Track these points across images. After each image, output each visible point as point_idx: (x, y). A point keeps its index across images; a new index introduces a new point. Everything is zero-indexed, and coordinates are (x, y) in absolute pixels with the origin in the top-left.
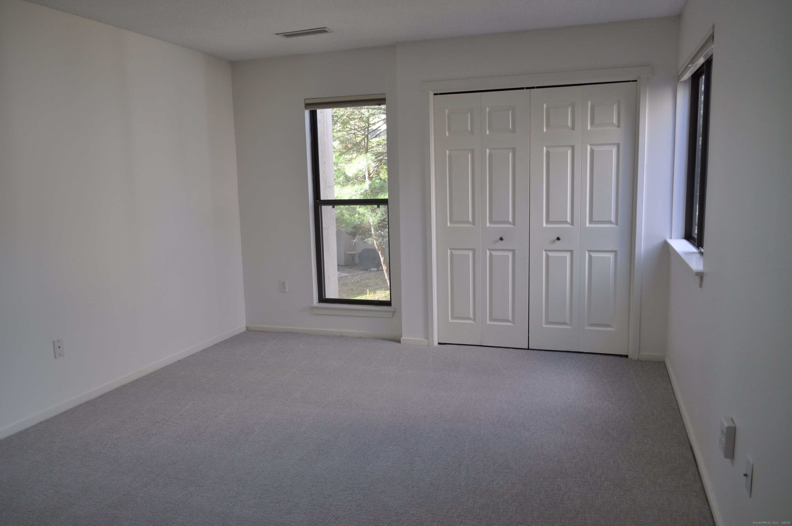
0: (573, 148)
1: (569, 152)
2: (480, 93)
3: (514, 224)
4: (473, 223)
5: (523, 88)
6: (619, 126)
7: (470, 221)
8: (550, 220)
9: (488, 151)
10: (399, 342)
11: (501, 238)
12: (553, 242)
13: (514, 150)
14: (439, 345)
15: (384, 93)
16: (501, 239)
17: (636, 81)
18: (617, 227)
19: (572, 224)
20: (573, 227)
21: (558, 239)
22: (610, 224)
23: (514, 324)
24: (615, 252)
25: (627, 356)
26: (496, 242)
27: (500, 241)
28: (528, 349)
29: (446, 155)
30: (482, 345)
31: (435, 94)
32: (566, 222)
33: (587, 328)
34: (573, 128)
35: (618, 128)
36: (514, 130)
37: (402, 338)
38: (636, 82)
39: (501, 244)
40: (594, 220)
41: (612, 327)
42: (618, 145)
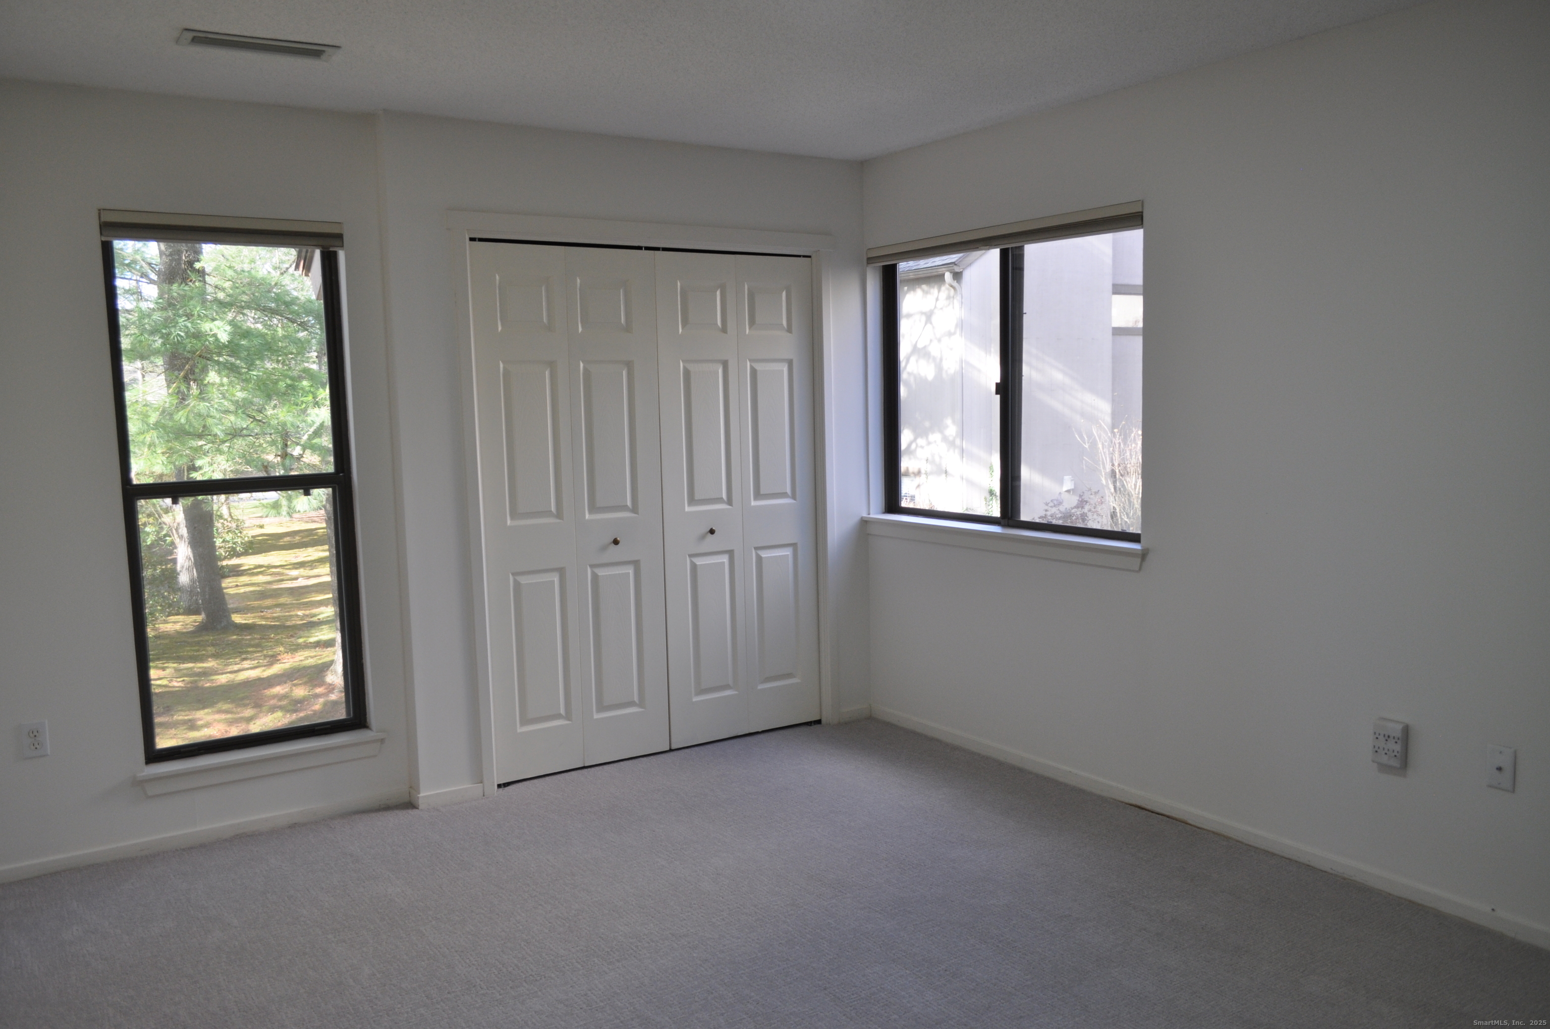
0: (725, 364)
1: (720, 371)
2: (563, 247)
3: (634, 509)
4: (559, 515)
5: (639, 248)
6: (789, 330)
7: (553, 510)
8: (696, 499)
9: (582, 365)
10: (410, 805)
11: (614, 540)
12: (703, 537)
13: (629, 365)
14: (501, 790)
15: (339, 222)
16: (616, 542)
17: (809, 257)
18: (795, 501)
19: (730, 502)
20: (730, 507)
21: (712, 532)
22: (784, 498)
23: (643, 708)
24: (794, 545)
25: (819, 722)
26: (604, 548)
27: (613, 544)
28: (671, 750)
29: (499, 372)
30: (586, 765)
31: (472, 239)
32: (719, 500)
33: (760, 687)
34: (724, 330)
35: (789, 334)
36: (628, 328)
37: (421, 795)
38: (809, 259)
39: (615, 553)
40: (762, 492)
41: (795, 677)
42: (790, 363)
